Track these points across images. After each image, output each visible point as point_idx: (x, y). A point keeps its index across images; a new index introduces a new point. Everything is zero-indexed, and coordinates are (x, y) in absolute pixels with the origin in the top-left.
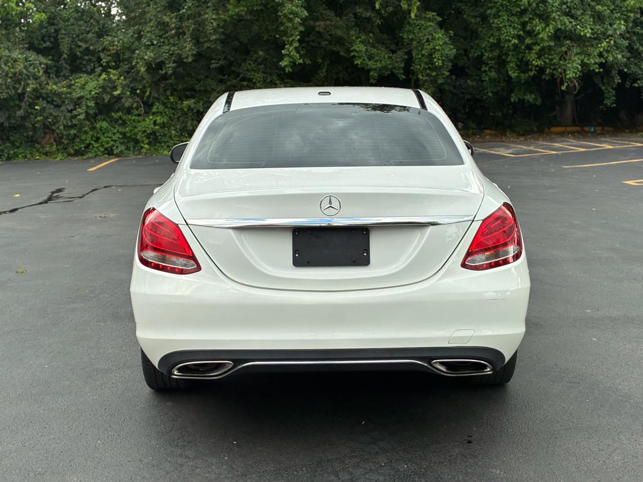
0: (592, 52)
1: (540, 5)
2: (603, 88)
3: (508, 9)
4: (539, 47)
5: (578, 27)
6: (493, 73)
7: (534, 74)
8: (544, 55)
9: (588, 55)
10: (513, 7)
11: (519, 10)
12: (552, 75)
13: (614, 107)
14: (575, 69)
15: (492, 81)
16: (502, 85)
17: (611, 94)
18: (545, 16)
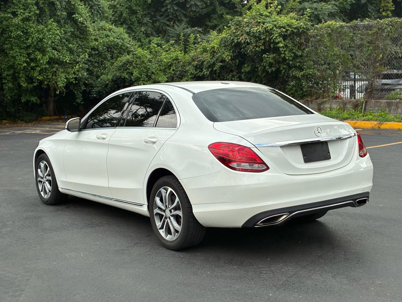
0: (70, 71)
1: (39, 43)
2: (76, 92)
3: (18, 45)
4: (40, 68)
5: (61, 56)
6: (10, 84)
7: (37, 85)
8: (43, 73)
9: (68, 73)
10: (22, 44)
11: (26, 45)
12: (48, 85)
13: (82, 104)
14: (63, 81)
15: (10, 89)
16: (15, 92)
17: (80, 96)
18: (42, 49)
